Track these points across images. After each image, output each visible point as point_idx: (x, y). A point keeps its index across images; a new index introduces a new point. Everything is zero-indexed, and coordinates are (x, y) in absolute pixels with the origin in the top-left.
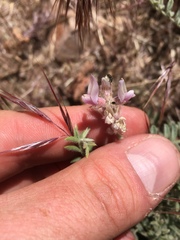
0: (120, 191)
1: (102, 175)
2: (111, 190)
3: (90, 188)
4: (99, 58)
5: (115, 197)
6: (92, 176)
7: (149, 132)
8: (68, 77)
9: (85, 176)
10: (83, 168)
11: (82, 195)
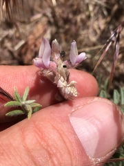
0: (58, 155)
1: (42, 138)
2: (50, 154)
3: (28, 151)
4: (52, 20)
5: (53, 162)
6: (31, 139)
7: (98, 96)
8: (19, 39)
9: (24, 139)
10: (23, 130)
11: (18, 159)
